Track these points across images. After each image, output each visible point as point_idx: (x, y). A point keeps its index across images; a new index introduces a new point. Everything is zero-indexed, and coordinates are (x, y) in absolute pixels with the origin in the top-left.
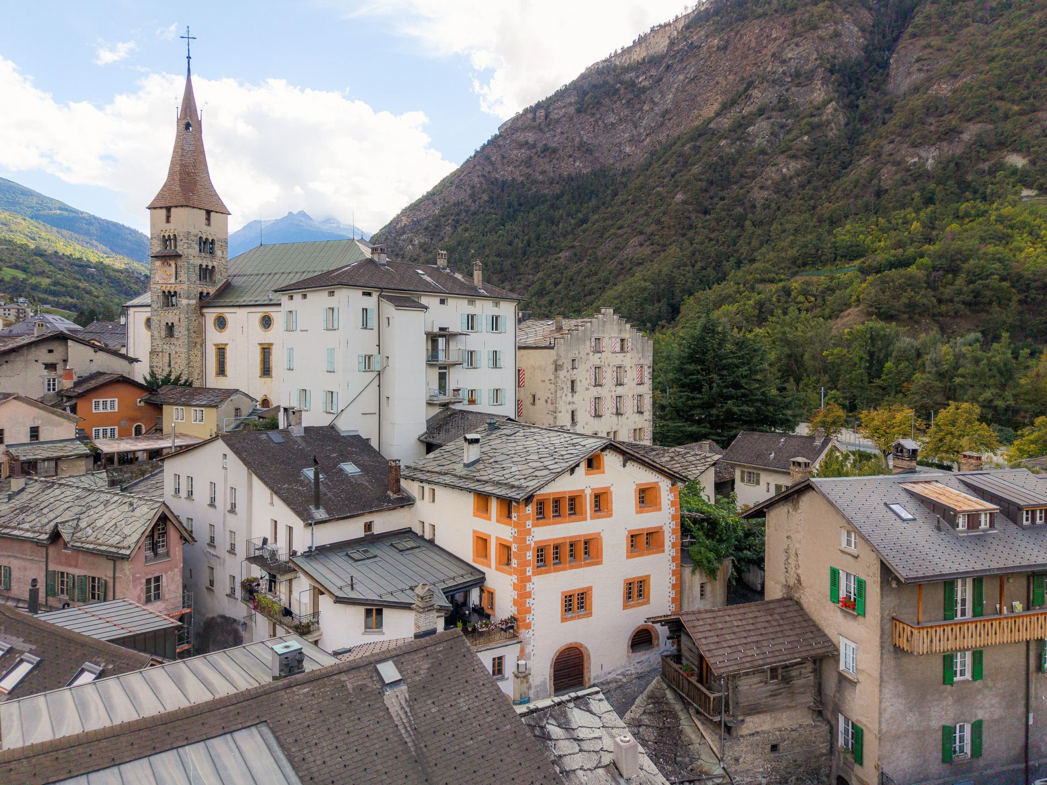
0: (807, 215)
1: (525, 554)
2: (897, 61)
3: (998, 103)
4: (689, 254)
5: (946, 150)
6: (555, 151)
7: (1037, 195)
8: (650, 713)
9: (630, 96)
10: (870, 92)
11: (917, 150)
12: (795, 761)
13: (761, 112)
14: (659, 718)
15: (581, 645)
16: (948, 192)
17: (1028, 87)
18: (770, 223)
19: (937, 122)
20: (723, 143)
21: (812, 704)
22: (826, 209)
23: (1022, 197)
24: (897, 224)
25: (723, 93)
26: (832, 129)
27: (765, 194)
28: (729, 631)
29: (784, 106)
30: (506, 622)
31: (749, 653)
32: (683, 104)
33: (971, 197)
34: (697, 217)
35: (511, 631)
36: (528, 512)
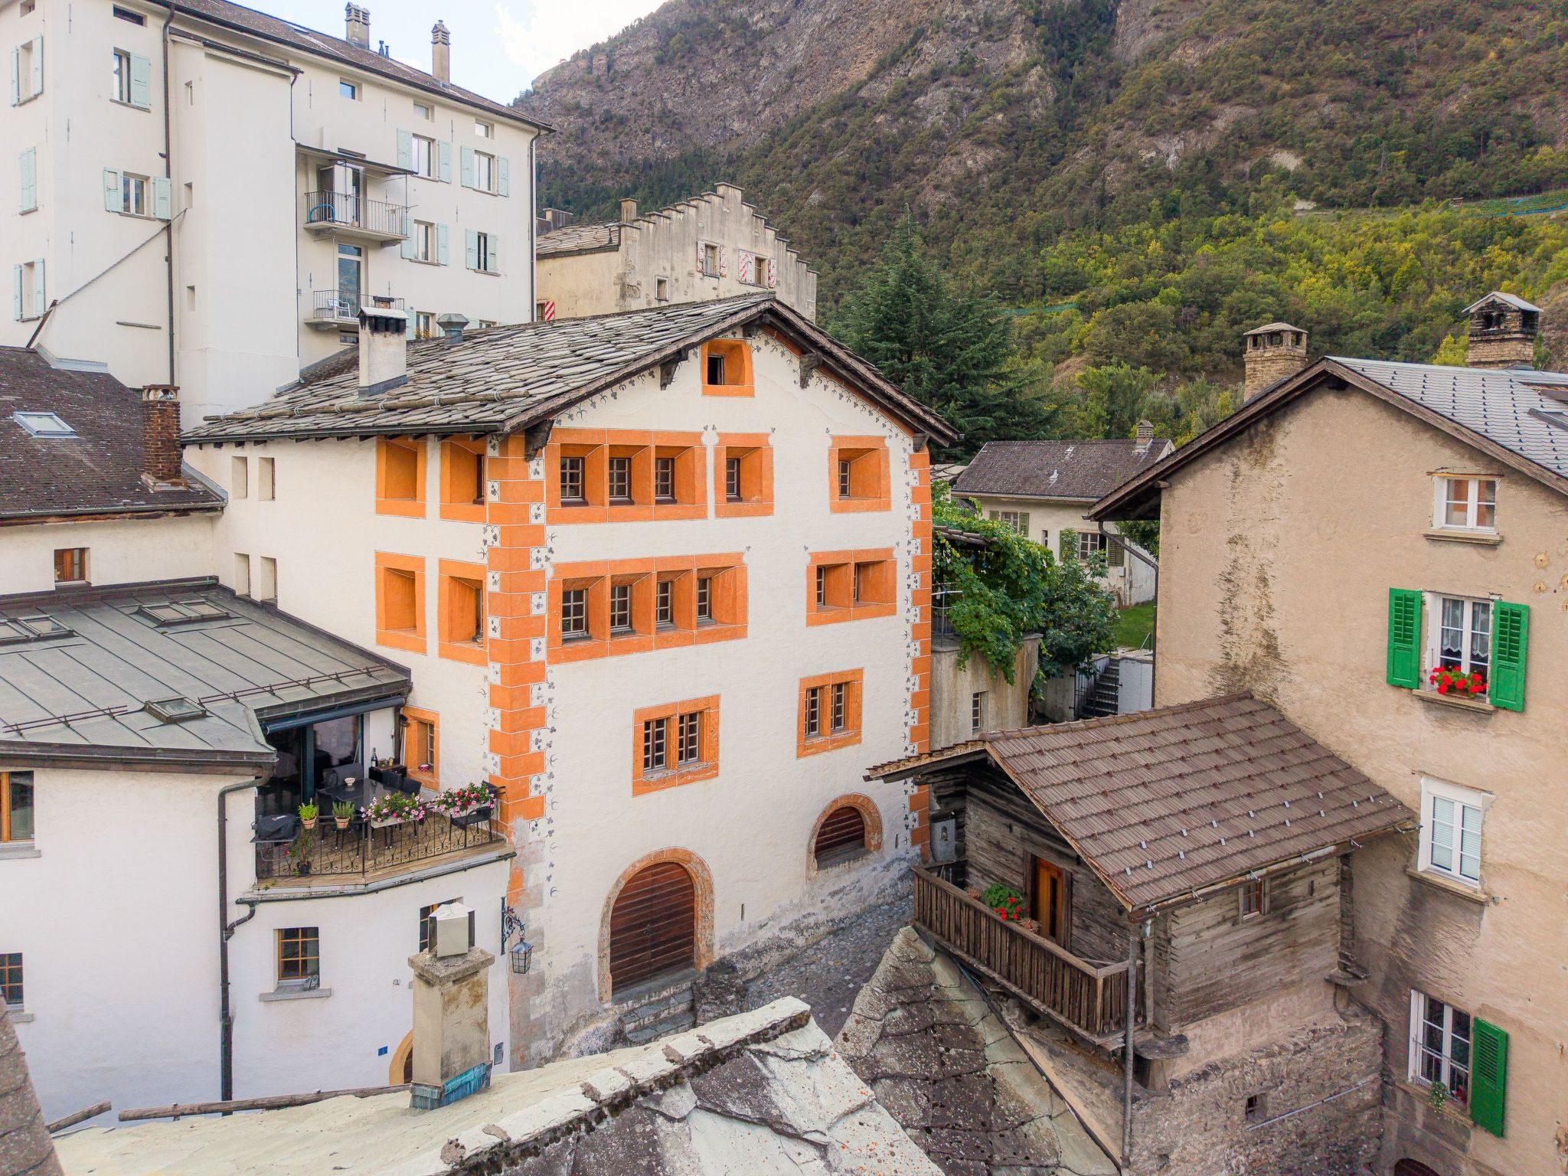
0: (1002, 228)
1: (527, 600)
2: (1126, 12)
3: (1262, 79)
4: (831, 283)
5: (1193, 141)
6: (622, 121)
7: (1314, 209)
8: (900, 1036)
9: (740, 43)
10: (1088, 56)
11: (1154, 140)
12: (1302, 1135)
13: (935, 75)
14: (925, 1048)
15: (689, 855)
16: (1198, 200)
17: (1301, 58)
18: (950, 240)
19: (1183, 101)
20: (880, 119)
21: (1335, 970)
22: (1030, 220)
23: (1296, 212)
24: (1129, 244)
25: (879, 46)
26: (1036, 107)
27: (941, 196)
28: (1129, 779)
29: (968, 68)
30: (464, 798)
31: (1204, 837)
32: (820, 58)
33: (1227, 209)
34: (842, 228)
35: (484, 825)
36: (533, 477)
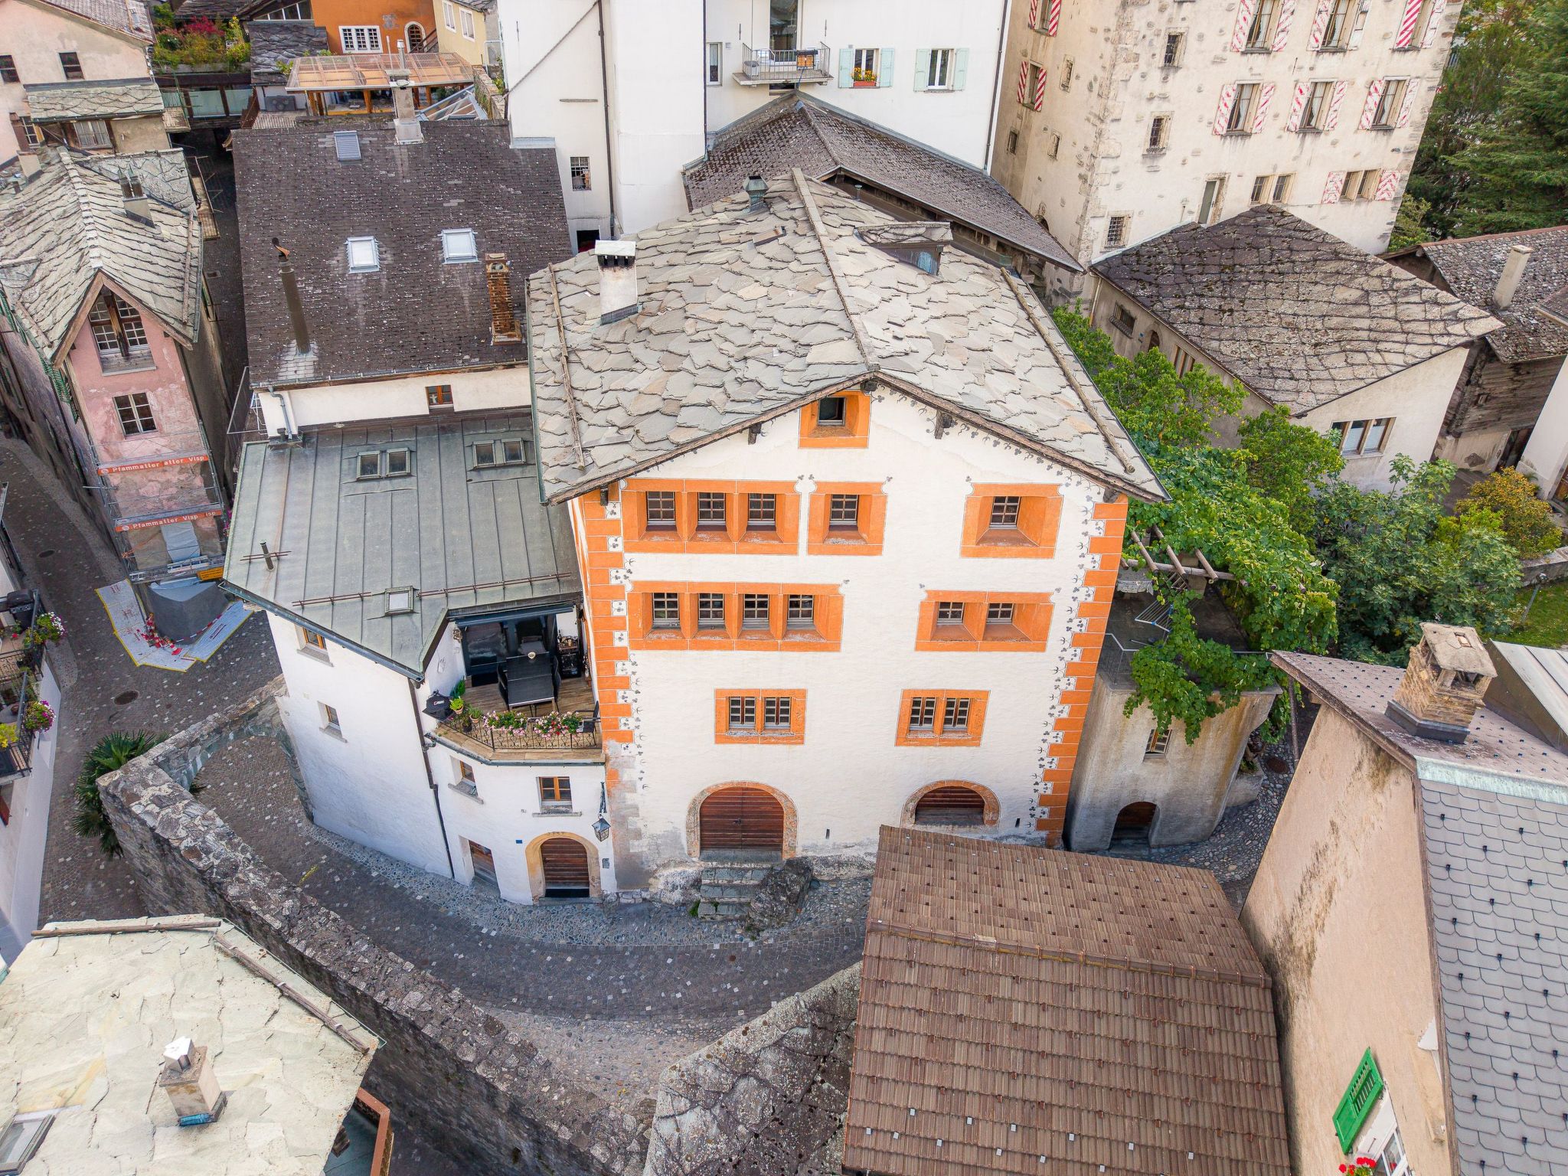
8: (791, 1052)
14: (805, 1071)
31: (985, 1136)
36: (609, 517)
